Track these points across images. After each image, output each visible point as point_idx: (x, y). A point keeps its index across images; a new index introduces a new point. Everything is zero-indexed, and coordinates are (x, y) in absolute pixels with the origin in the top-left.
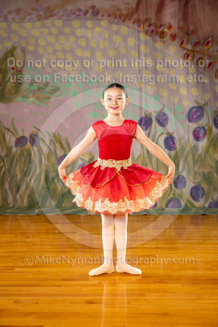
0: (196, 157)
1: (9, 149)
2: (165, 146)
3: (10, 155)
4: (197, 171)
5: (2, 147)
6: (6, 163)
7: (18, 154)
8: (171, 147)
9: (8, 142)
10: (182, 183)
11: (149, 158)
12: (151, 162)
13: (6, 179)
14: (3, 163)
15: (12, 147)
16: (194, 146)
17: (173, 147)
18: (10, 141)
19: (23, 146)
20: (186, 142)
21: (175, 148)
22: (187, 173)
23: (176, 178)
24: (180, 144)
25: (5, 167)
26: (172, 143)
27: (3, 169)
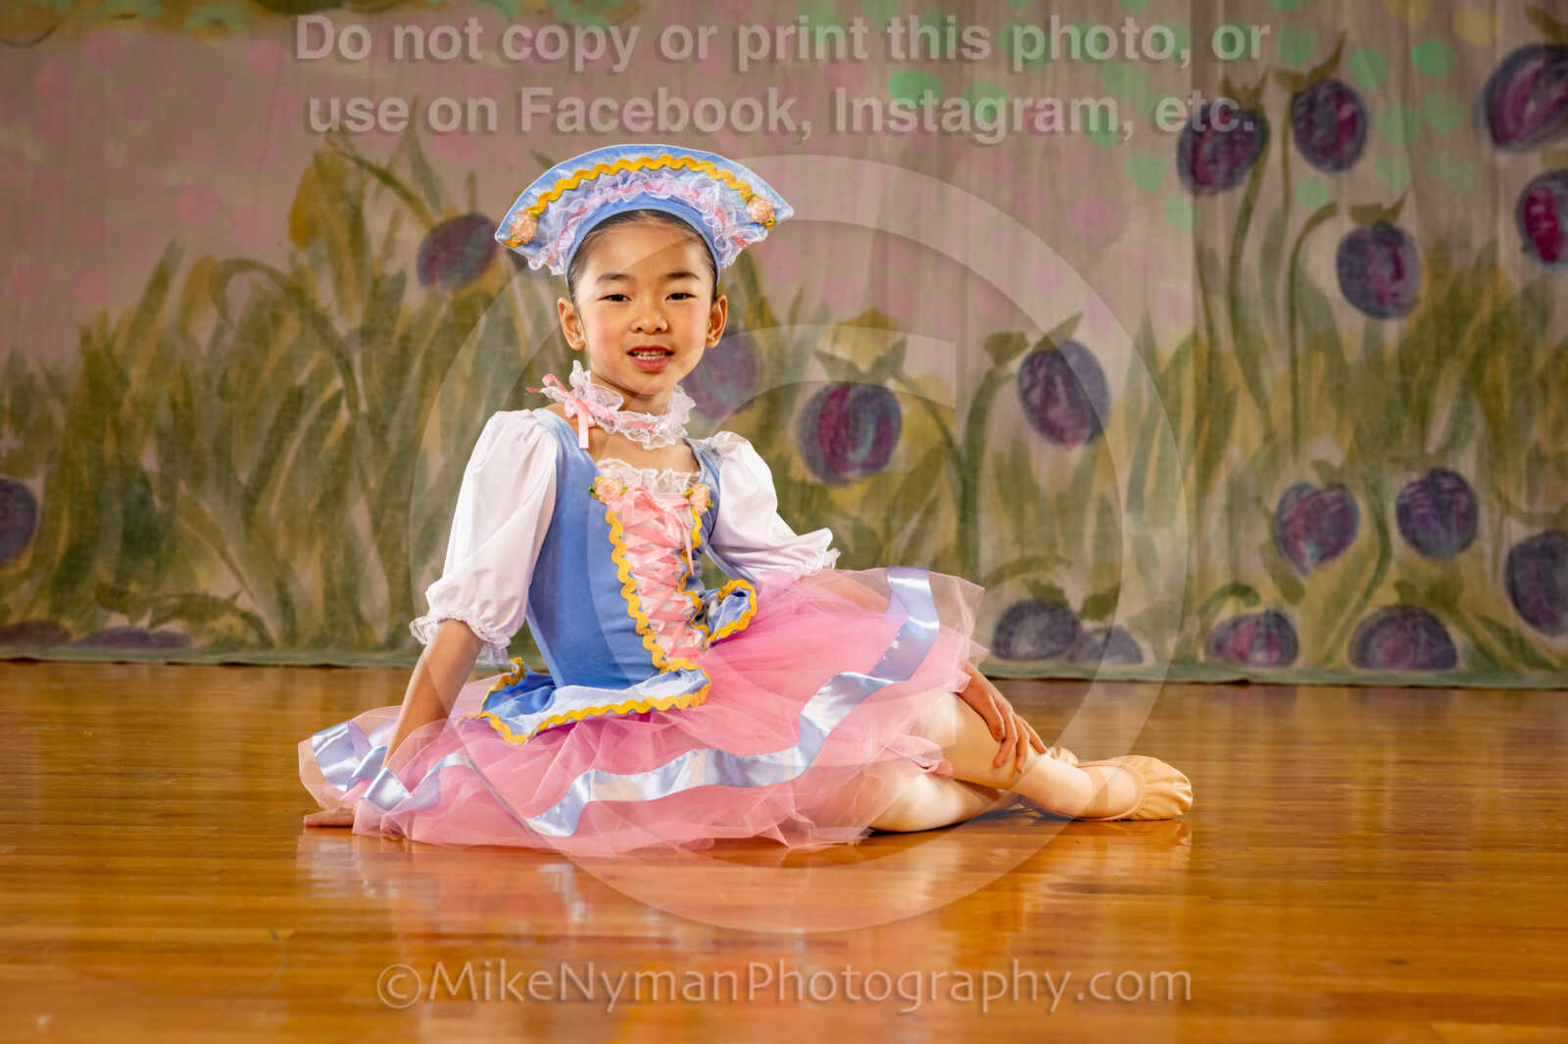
0: (1541, 359)
1: (383, 296)
2: (1346, 289)
3: (388, 333)
4: (1548, 449)
5: (339, 281)
6: (359, 380)
7: (436, 322)
8: (1380, 298)
9: (376, 247)
10: (1453, 520)
11: (1243, 362)
12: (1254, 383)
13: (356, 475)
14: (344, 378)
15: (400, 280)
16: (1528, 293)
17: (1395, 295)
18: (389, 244)
19: (469, 277)
20: (1479, 263)
21: (1404, 300)
22: (1480, 457)
23: (1411, 485)
24: (1437, 277)
25: (353, 406)
26: (1387, 271)
27: (344, 415)
